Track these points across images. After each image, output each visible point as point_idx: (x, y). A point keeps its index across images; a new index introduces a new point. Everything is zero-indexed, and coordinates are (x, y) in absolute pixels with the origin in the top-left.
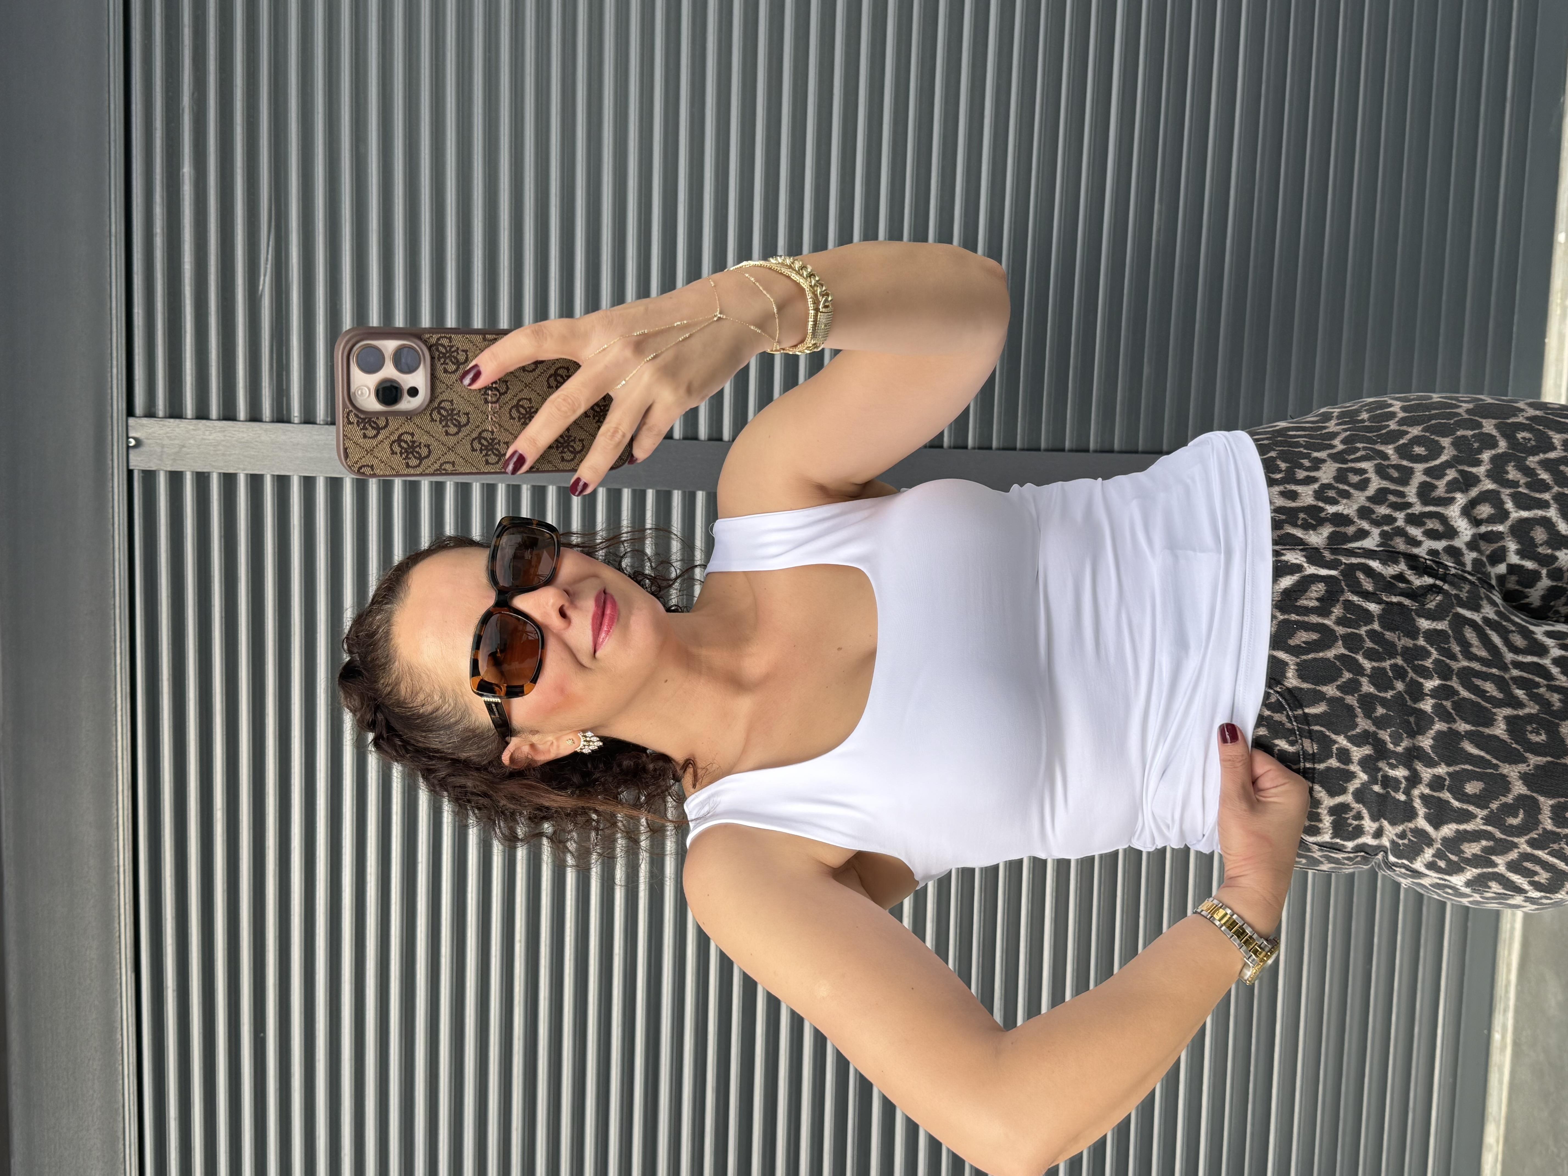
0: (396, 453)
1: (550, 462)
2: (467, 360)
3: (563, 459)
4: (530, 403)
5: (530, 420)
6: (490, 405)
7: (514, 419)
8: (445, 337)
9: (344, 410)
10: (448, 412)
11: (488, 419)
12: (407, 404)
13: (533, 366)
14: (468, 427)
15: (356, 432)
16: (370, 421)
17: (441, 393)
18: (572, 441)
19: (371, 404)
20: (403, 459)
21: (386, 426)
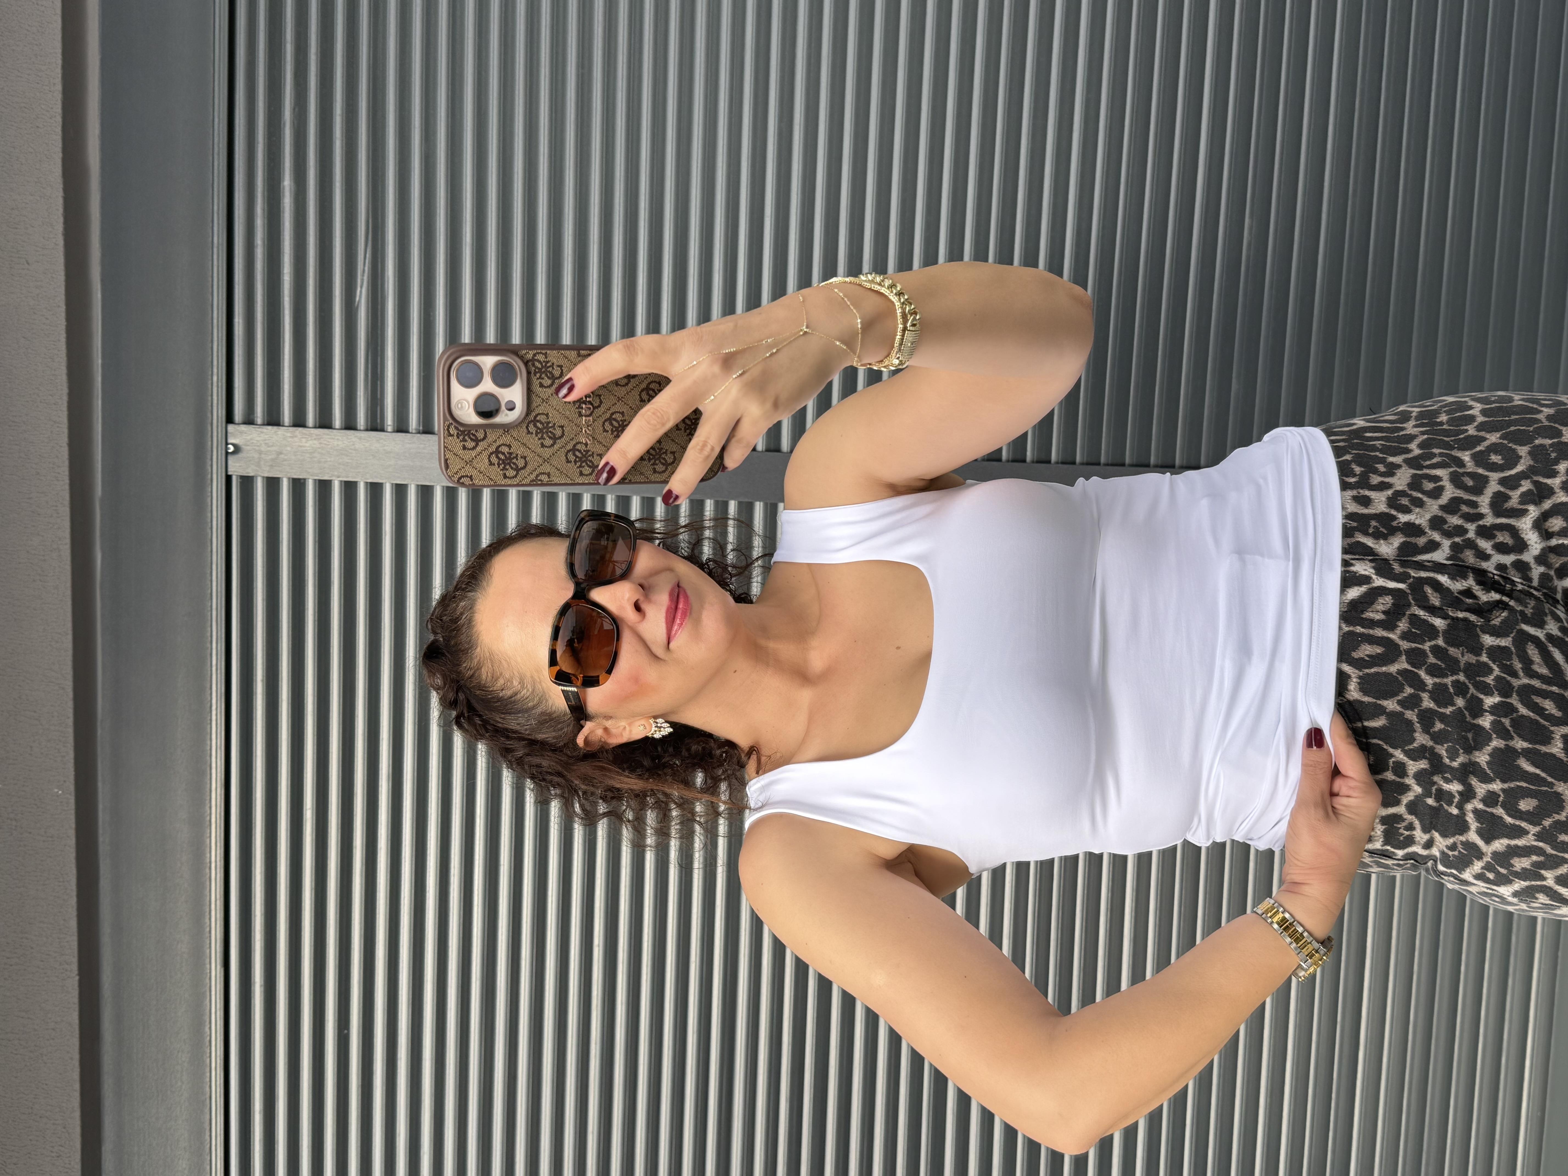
0: (494, 464)
1: (641, 474)
2: (562, 375)
3: (655, 471)
4: (623, 416)
5: (622, 433)
6: (584, 418)
7: (608, 431)
8: (541, 353)
9: (444, 423)
10: (543, 425)
11: (581, 431)
12: (505, 417)
13: (626, 381)
14: (563, 440)
15: (456, 444)
16: (469, 434)
17: (537, 407)
18: (664, 453)
19: (470, 417)
20: (501, 470)
21: (484, 438)
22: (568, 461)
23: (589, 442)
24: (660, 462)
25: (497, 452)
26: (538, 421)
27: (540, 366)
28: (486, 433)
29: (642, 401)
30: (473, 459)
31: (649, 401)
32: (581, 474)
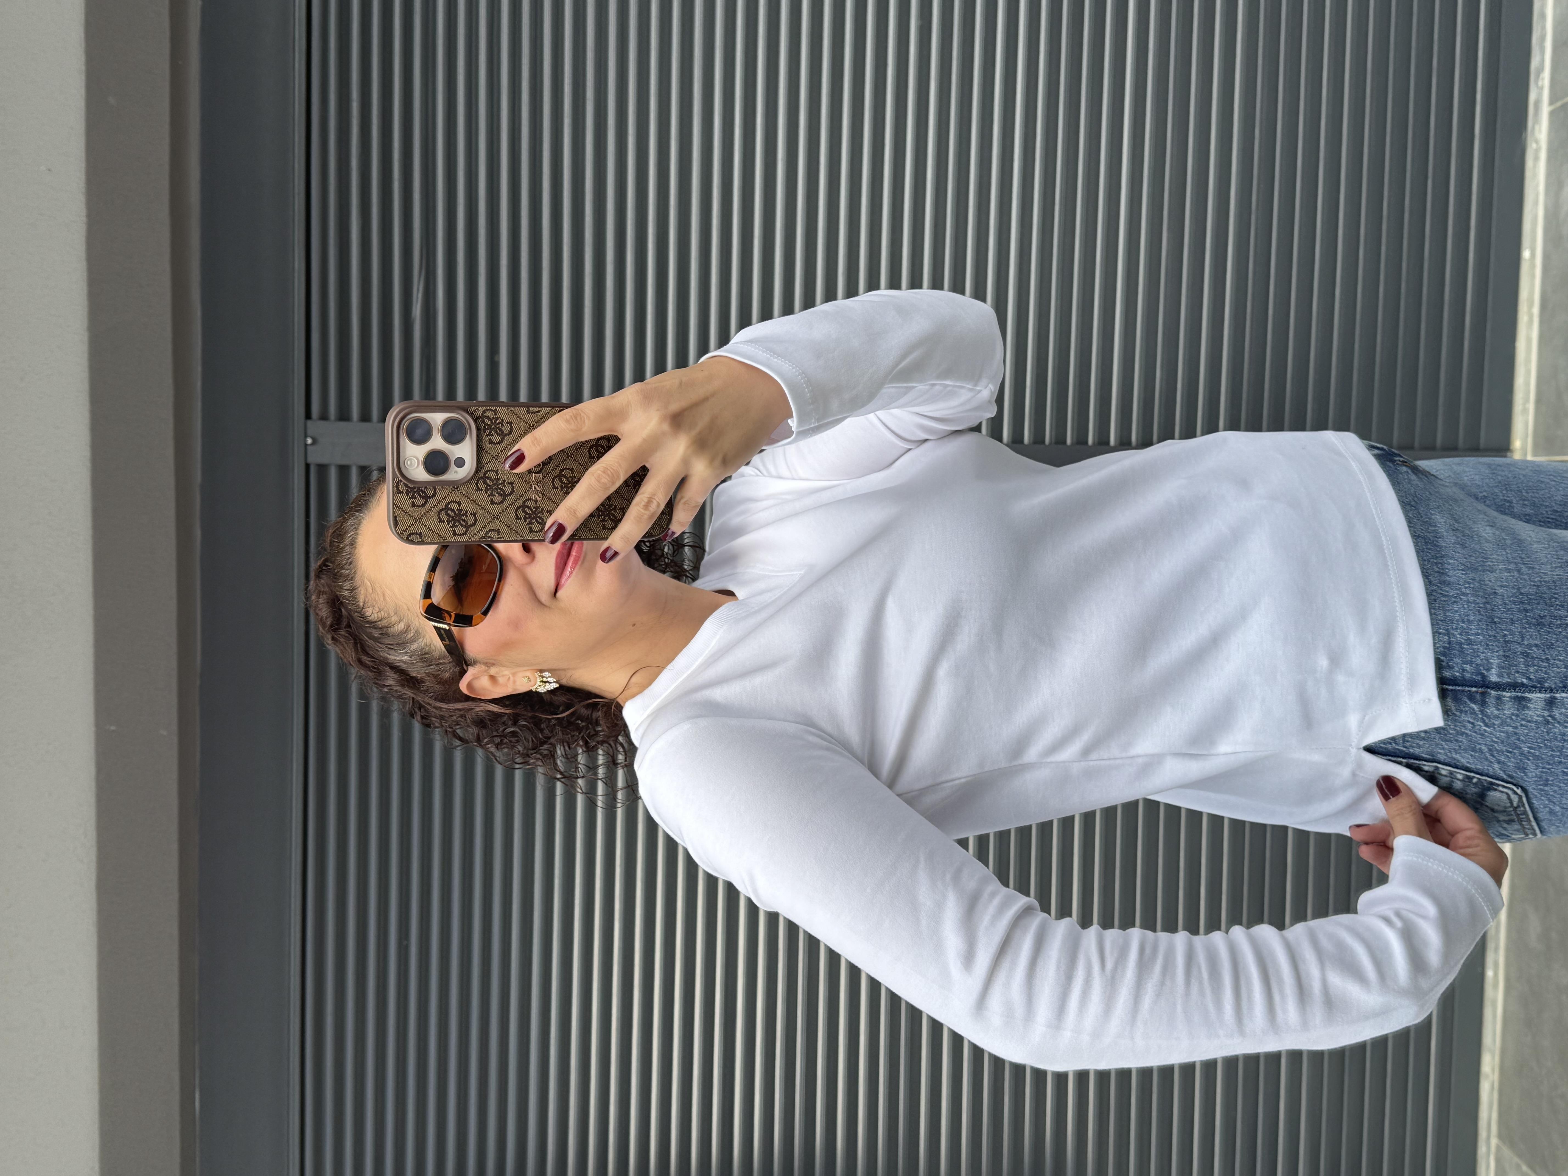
0: (443, 521)
1: (591, 530)
3: (600, 527)
4: (573, 474)
5: (572, 489)
7: (557, 488)
9: (394, 480)
10: (493, 482)
11: (531, 488)
12: (454, 474)
14: (512, 496)
15: (405, 501)
16: (418, 491)
17: (487, 463)
19: (419, 474)
20: (451, 527)
21: (434, 495)
22: (518, 518)
23: (538, 499)
24: (610, 518)
25: (447, 508)
26: (487, 478)
27: (489, 423)
28: (435, 490)
29: (591, 457)
30: (422, 516)
31: (599, 458)
32: (531, 531)
